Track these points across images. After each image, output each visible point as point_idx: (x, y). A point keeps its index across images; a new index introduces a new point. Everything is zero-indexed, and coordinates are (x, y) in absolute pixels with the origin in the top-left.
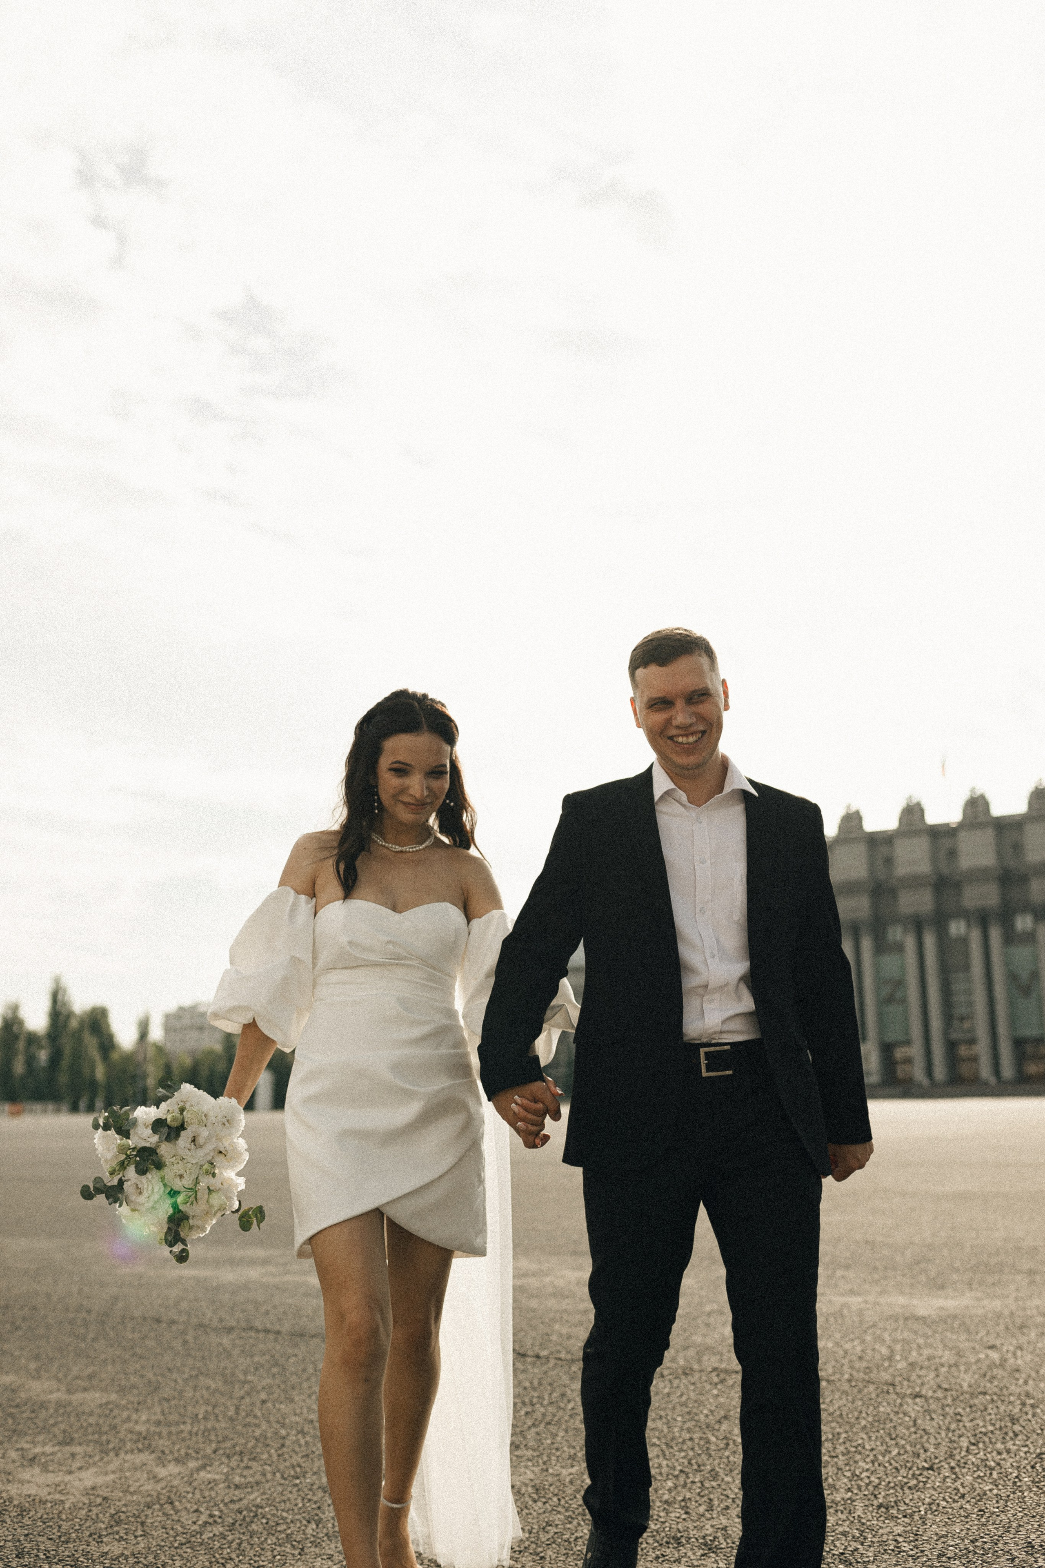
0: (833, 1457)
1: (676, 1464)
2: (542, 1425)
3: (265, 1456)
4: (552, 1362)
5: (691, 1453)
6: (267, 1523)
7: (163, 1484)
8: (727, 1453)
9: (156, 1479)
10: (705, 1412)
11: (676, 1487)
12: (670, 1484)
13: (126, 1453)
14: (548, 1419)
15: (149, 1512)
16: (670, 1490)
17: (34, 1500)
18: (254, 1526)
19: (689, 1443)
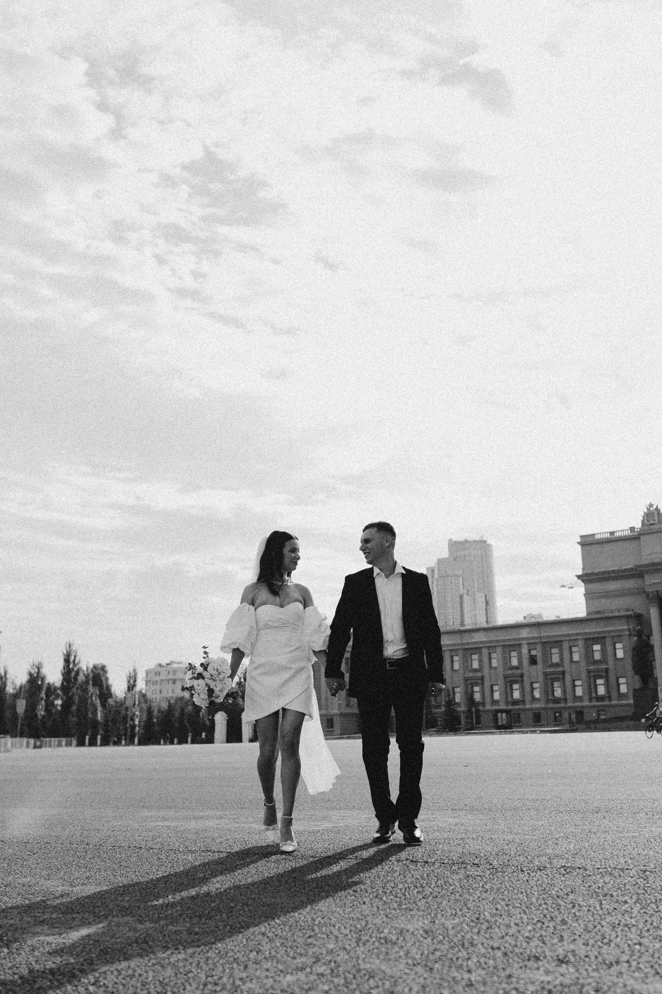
0: (656, 912)
1: (534, 917)
2: (431, 898)
3: (219, 917)
4: (437, 865)
5: (546, 911)
6: (219, 953)
7: (140, 933)
8: (573, 911)
9: (135, 930)
10: (556, 889)
11: (534, 929)
12: (529, 928)
13: (113, 917)
14: (434, 894)
15: (130, 948)
16: (530, 931)
17: (43, 943)
18: (209, 954)
19: (544, 906)
